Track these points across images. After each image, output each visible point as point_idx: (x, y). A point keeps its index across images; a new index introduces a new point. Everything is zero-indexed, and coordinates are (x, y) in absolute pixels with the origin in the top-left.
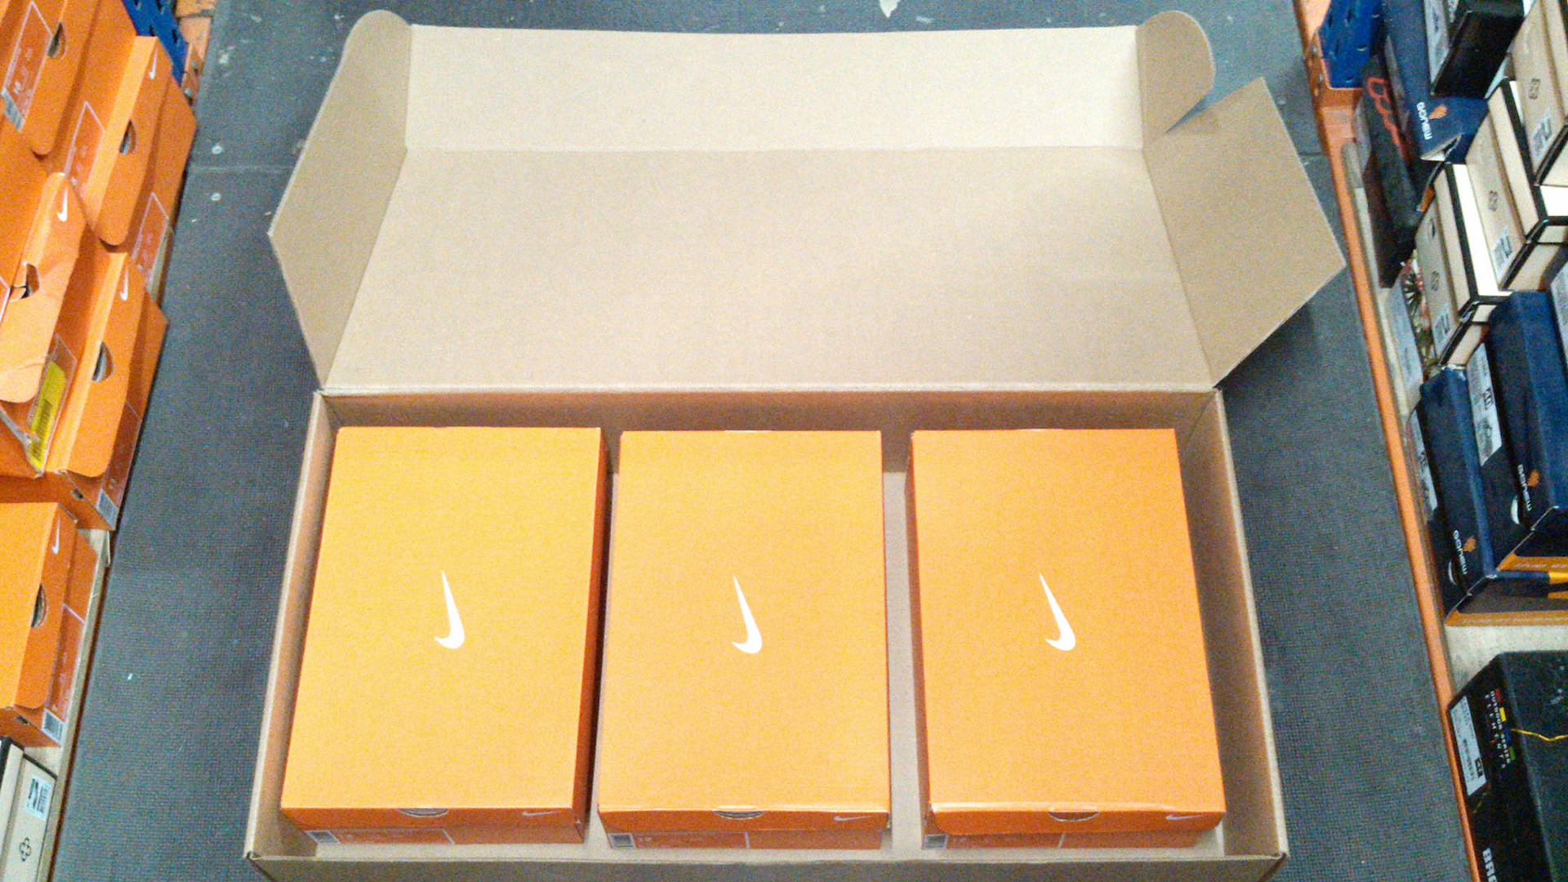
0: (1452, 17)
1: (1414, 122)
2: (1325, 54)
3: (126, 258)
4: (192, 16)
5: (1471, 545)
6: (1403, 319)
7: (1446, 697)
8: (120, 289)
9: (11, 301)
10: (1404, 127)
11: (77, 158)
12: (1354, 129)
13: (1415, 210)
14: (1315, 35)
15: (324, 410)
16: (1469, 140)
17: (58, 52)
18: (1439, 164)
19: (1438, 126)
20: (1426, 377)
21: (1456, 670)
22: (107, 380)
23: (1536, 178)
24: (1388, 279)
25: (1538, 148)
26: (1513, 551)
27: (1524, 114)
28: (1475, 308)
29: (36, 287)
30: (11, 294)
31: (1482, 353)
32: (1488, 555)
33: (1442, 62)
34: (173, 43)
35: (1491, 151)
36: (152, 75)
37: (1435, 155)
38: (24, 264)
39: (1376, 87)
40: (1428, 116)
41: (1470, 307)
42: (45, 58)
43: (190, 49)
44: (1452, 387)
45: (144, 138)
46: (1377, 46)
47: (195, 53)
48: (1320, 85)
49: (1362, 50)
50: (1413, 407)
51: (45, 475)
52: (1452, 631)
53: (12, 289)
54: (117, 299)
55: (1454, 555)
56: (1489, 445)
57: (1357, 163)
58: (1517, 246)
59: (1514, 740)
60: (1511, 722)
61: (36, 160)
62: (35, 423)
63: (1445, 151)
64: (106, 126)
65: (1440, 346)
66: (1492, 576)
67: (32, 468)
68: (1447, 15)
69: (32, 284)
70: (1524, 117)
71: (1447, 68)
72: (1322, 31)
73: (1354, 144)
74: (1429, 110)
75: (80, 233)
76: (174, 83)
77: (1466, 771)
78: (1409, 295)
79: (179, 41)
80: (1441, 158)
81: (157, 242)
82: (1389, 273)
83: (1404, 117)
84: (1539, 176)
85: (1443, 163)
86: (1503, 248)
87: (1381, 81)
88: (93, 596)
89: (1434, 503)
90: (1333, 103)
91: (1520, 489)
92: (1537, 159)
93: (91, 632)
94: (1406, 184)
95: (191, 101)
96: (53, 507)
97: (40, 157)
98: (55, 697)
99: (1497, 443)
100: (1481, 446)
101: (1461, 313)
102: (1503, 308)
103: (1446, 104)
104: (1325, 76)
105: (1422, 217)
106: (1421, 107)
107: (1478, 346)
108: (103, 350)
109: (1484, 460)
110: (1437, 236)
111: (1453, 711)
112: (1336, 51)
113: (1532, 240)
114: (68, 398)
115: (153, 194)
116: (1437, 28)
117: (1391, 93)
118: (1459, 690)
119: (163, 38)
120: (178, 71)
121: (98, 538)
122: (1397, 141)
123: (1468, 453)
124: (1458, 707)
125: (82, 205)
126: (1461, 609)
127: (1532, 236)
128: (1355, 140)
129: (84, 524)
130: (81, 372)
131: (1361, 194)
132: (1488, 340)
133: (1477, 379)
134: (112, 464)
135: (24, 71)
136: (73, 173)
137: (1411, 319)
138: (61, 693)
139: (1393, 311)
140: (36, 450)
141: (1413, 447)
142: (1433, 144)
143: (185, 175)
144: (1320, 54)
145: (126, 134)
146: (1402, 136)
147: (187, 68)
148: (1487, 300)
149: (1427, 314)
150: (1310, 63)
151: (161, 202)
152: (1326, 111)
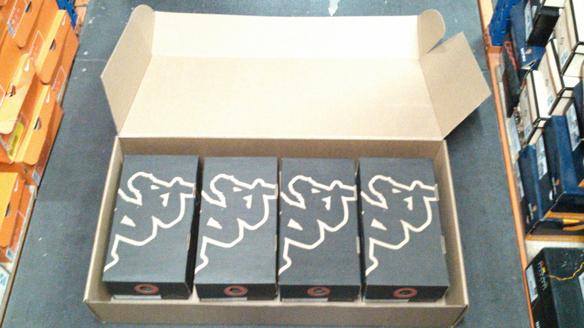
0: (534, 16)
1: (520, 56)
2: (490, 34)
3: (49, 88)
4: (81, 6)
5: (535, 208)
6: (514, 129)
7: (525, 265)
8: (46, 98)
9: (6, 97)
10: (517, 58)
11: (34, 50)
12: (500, 61)
13: (519, 88)
14: (487, 27)
15: (119, 144)
16: (539, 62)
17: (29, 12)
18: (528, 71)
19: (528, 57)
20: (522, 148)
21: (529, 256)
22: (40, 130)
23: (562, 73)
24: (509, 115)
25: (563, 62)
26: (550, 210)
27: (558, 50)
28: (539, 122)
29: (15, 93)
30: (6, 95)
31: (541, 139)
32: (541, 212)
33: (530, 33)
34: (72, 13)
35: (547, 65)
36: (63, 24)
37: (527, 67)
38: (12, 85)
39: (508, 45)
40: (525, 52)
41: (537, 121)
42: (24, 13)
43: (78, 17)
44: (530, 151)
45: (59, 46)
46: (508, 30)
47: (80, 19)
48: (488, 45)
49: (503, 32)
50: (516, 160)
51: (14, 163)
52: (528, 242)
53: (6, 94)
54: (45, 103)
55: (528, 213)
56: (542, 172)
57: (500, 73)
58: (554, 99)
59: (548, 279)
60: (547, 273)
61: (18, 50)
62: (12, 143)
63: (530, 65)
64: (45, 40)
65: (526, 137)
66: (542, 220)
67: (10, 160)
68: (532, 15)
69: (13, 92)
70: (558, 51)
71: (531, 35)
72: (489, 26)
73: (500, 67)
74: (525, 50)
75: (32, 76)
76: (71, 28)
77: (531, 293)
78: (517, 119)
79: (75, 13)
80: (529, 68)
81: (62, 84)
82: (510, 113)
83: (517, 55)
84: (563, 72)
85: (530, 70)
86: (549, 100)
87: (509, 42)
88: (29, 209)
89: (523, 195)
90: (493, 52)
91: (552, 187)
92: (562, 66)
93: (27, 222)
94: (517, 79)
95: (77, 35)
96: (16, 175)
97: (20, 48)
98: (12, 244)
99: (545, 171)
100: (540, 173)
101: (534, 124)
102: (549, 122)
103: (531, 49)
104: (490, 42)
105: (522, 90)
106: (522, 50)
107: (540, 136)
108: (39, 120)
109: (540, 177)
110: (527, 96)
111: (527, 271)
112: (494, 32)
113: (560, 96)
114: (24, 136)
115: (61, 67)
116: (529, 21)
117: (513, 47)
118: (529, 263)
119: (68, 12)
120: (73, 24)
121: (32, 189)
122: (514, 64)
123: (535, 176)
124: (529, 269)
125: (34, 67)
126: (531, 233)
127: (559, 94)
128: (500, 65)
129: (27, 183)
130: (30, 127)
131: (501, 85)
132: (544, 134)
133: (539, 149)
134: (39, 161)
135: (16, 17)
136: (32, 56)
137: (517, 128)
138: (15, 243)
139: (511, 126)
140: (11, 153)
141: (516, 174)
142: (526, 63)
143: (74, 61)
144: (489, 34)
145: (52, 44)
146: (516, 62)
147: (77, 24)
148: (543, 119)
149: (522, 126)
150: (485, 38)
151: (64, 71)
152: (490, 55)
